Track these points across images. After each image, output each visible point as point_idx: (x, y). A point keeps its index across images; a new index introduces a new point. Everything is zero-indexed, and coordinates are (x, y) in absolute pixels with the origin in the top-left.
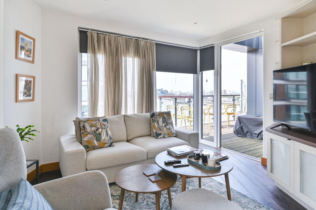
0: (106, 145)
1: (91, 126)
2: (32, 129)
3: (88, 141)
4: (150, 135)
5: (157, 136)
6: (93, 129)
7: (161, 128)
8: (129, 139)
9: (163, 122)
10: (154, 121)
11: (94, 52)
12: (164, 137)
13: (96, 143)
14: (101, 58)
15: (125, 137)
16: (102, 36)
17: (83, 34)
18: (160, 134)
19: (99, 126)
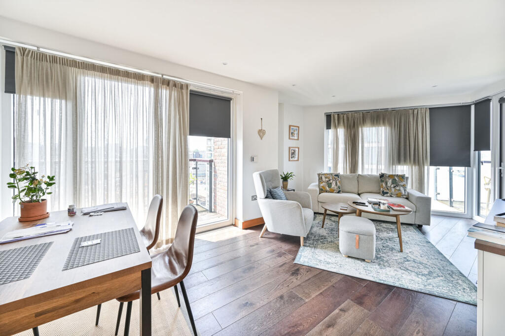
0: (335, 191)
1: (326, 178)
2: (293, 174)
3: (322, 187)
4: (379, 193)
5: (384, 193)
6: (327, 179)
7: (389, 188)
8: (359, 192)
9: (393, 183)
10: (382, 181)
11: (336, 127)
12: (391, 196)
13: (328, 189)
14: (341, 132)
15: (356, 191)
16: (342, 116)
17: (329, 117)
18: (387, 193)
19: (331, 178)
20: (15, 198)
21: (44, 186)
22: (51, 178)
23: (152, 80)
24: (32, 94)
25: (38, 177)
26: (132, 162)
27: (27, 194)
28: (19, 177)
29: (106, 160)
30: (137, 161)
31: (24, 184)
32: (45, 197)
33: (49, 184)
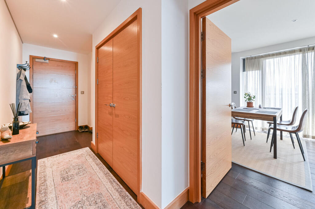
20: (246, 101)
21: (252, 98)
22: (254, 96)
23: (300, 50)
24: (249, 71)
25: (251, 95)
26: (288, 94)
27: (248, 100)
28: (247, 95)
29: (275, 93)
30: (291, 94)
31: (248, 97)
32: (253, 101)
33: (254, 98)
